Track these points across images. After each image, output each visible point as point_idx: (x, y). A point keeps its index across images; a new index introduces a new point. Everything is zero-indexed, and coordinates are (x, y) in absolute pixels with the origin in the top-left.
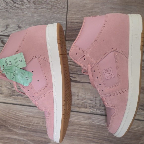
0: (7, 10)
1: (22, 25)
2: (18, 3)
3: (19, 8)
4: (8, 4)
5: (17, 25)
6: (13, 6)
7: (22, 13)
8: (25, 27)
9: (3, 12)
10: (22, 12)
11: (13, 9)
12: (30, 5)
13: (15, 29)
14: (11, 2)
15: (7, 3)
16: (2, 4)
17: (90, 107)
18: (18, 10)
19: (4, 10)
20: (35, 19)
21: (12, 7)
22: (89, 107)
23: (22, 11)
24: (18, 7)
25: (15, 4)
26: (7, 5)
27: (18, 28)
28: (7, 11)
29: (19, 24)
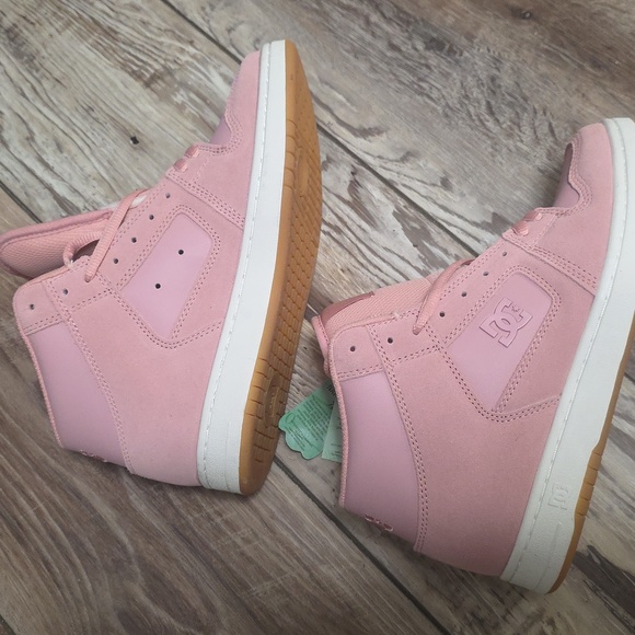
0: (450, 113)
1: (459, 183)
2: (501, 120)
3: (491, 135)
4: (466, 102)
5: (445, 172)
6: (478, 116)
7: (487, 153)
8: (462, 195)
9: (433, 110)
10: (490, 150)
11: (470, 126)
12: (533, 149)
13: (428, 182)
14: (478, 103)
15: (467, 97)
16: (449, 90)
17: (473, 614)
18: (484, 137)
19: (439, 108)
20: (515, 197)
21: (474, 117)
22: (468, 615)
23: (492, 147)
24: (488, 130)
25: (487, 117)
26: (462, 104)
27: (439, 184)
28: (447, 116)
29: (451, 173)
